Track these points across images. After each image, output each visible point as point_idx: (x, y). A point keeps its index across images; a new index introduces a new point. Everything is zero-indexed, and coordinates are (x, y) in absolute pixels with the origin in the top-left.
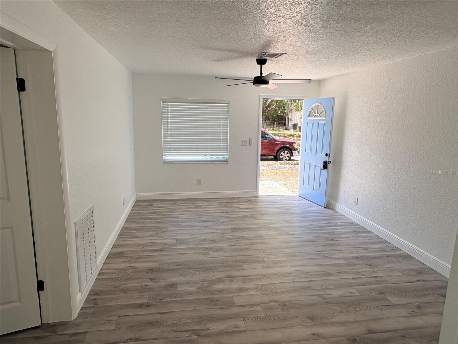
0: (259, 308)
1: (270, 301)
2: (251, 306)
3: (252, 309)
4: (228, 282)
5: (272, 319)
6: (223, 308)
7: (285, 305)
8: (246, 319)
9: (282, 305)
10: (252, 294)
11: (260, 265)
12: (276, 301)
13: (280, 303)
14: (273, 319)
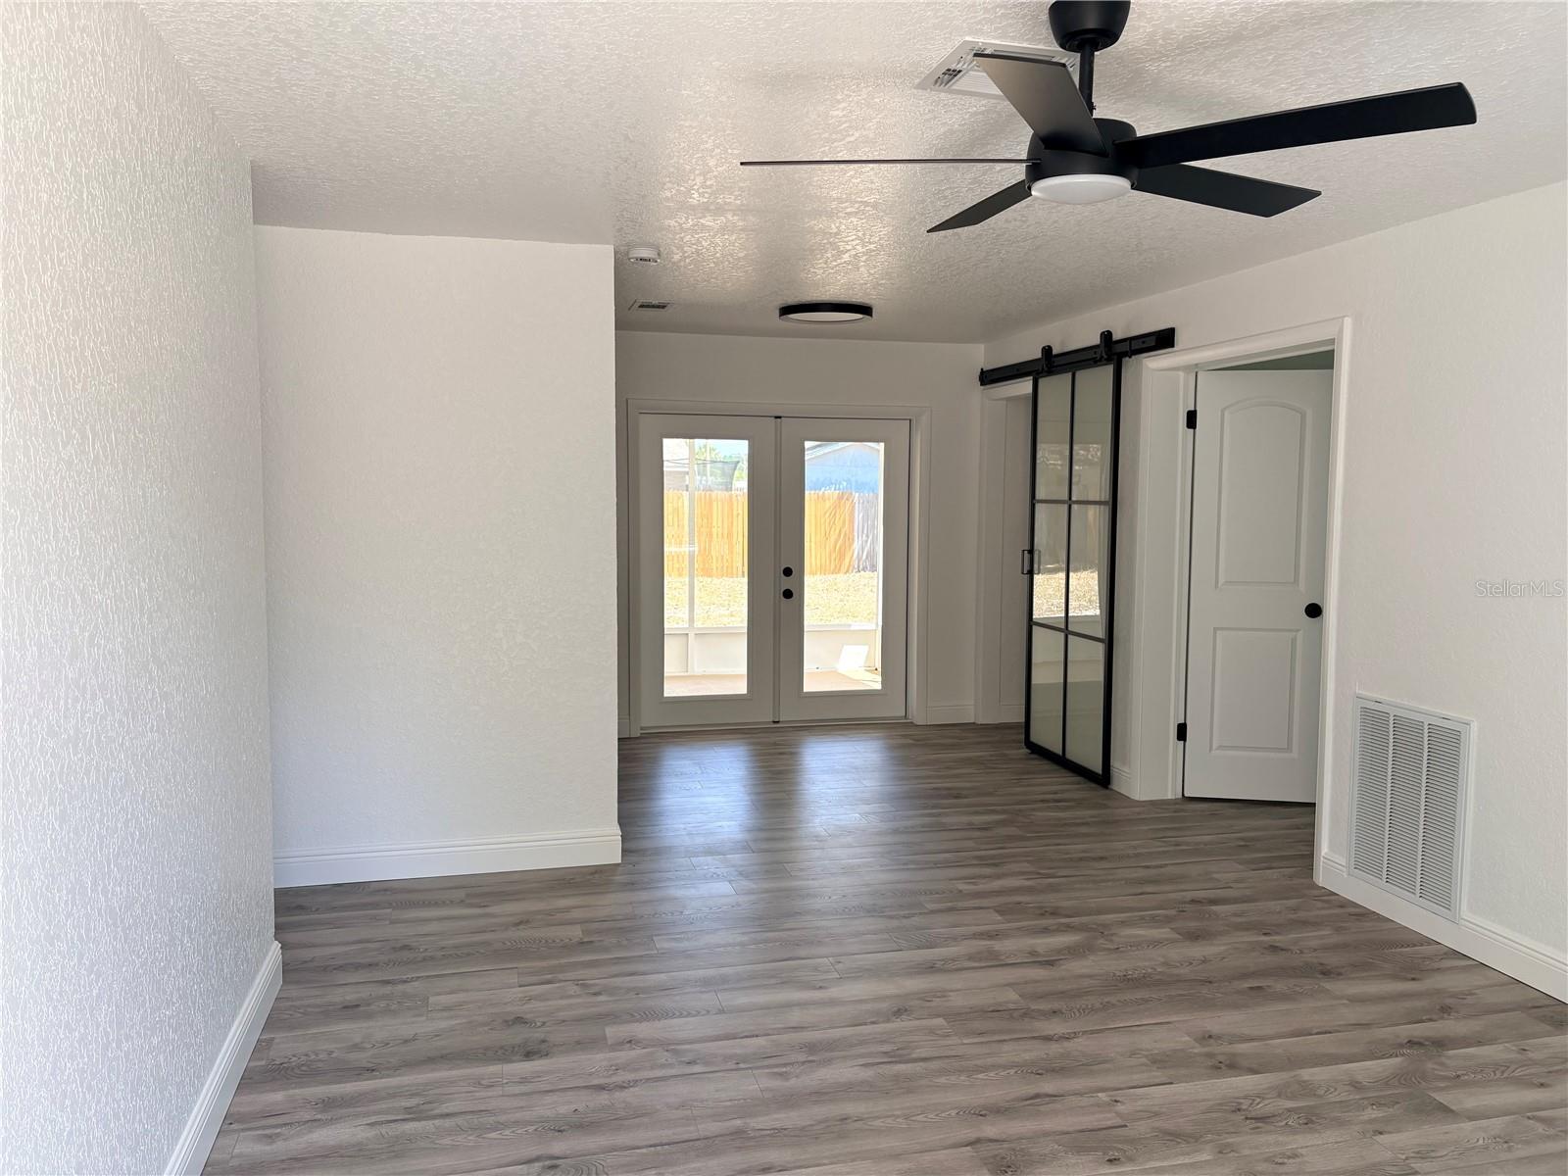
2: (952, 909)
3: (950, 904)
4: (1040, 949)
8: (955, 891)
10: (959, 928)
11: (957, 1001)
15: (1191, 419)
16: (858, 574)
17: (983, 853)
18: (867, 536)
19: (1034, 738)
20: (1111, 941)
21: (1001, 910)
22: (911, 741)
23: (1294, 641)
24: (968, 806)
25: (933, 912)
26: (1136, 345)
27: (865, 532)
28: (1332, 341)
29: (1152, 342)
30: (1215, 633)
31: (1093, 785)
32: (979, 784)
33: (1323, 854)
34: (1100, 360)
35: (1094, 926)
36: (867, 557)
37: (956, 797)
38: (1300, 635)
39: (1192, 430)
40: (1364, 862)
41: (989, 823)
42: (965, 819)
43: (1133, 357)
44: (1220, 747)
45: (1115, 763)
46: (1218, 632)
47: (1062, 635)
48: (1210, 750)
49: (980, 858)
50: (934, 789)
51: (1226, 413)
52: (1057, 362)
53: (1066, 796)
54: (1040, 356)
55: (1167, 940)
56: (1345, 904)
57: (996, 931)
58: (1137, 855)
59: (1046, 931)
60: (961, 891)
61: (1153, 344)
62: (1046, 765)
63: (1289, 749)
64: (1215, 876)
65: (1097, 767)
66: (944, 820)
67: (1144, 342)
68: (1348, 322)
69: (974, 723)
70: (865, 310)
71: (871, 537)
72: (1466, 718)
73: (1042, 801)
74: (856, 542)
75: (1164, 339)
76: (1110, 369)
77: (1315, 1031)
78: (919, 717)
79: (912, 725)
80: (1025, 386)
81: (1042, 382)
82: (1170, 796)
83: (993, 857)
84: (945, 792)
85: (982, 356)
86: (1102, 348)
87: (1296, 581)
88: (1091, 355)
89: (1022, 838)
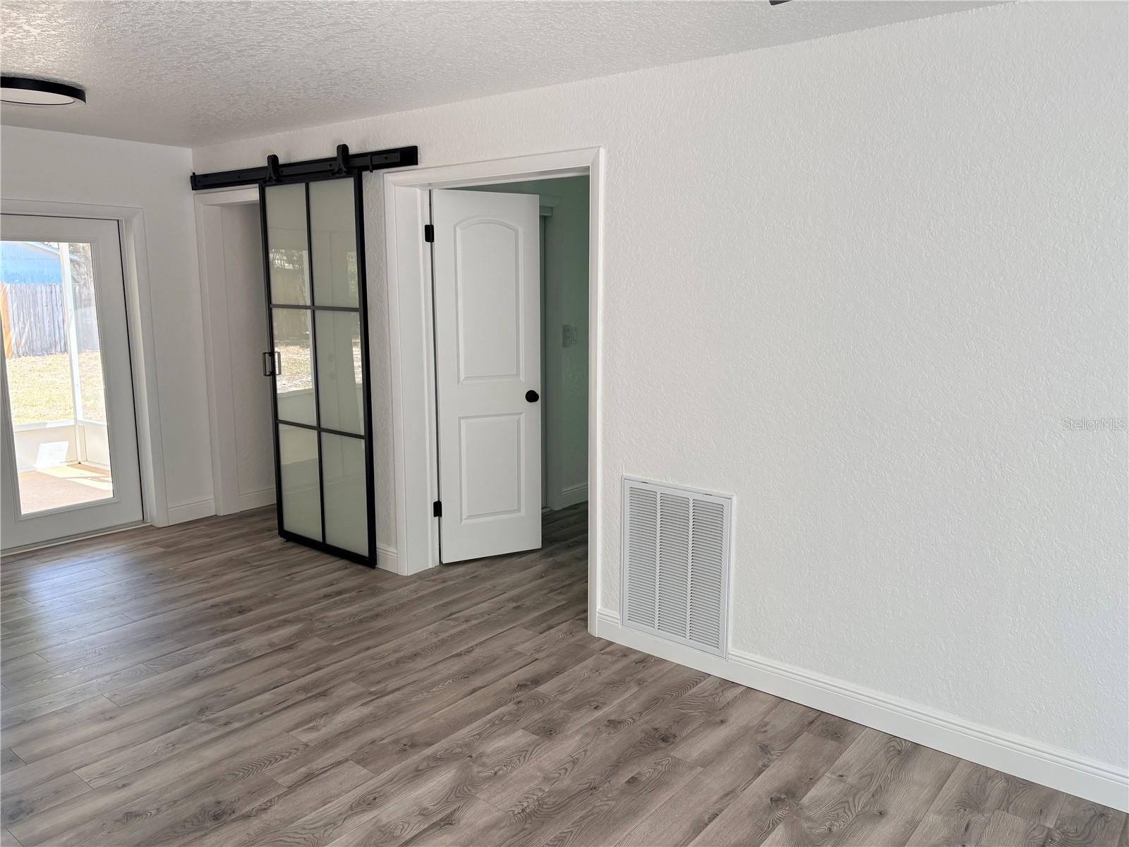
0: (286, 780)
1: (265, 809)
2: (309, 777)
3: (303, 770)
4: (427, 803)
5: (240, 771)
6: (373, 742)
7: (216, 817)
8: (301, 748)
9: (223, 813)
10: (330, 804)
12: (247, 817)
13: (233, 817)
14: (237, 773)
15: (429, 233)
16: (18, 359)
17: (302, 681)
18: (24, 323)
19: (289, 526)
20: (484, 765)
21: (362, 759)
22: (162, 550)
23: (518, 421)
24: (257, 620)
25: (292, 788)
26: (376, 161)
27: (22, 320)
28: (587, 168)
29: (397, 158)
30: (460, 421)
31: (360, 567)
32: (254, 590)
33: (598, 610)
34: (338, 173)
35: (458, 750)
36: (26, 343)
37: (241, 612)
38: (523, 416)
39: (429, 243)
40: (636, 613)
41: (290, 639)
42: (262, 639)
43: (374, 171)
44: (469, 517)
45: (380, 545)
46: (462, 421)
47: (315, 433)
48: (461, 520)
49: (304, 689)
50: (213, 606)
51: (457, 229)
52: (286, 171)
53: (341, 586)
54: (266, 164)
55: (529, 745)
56: (626, 652)
57: (370, 793)
58: (443, 642)
59: (418, 774)
60: (306, 745)
61: (399, 160)
62: (308, 553)
63: (519, 510)
64: (519, 648)
65: (364, 550)
66: (244, 646)
67: (386, 158)
68: (602, 152)
69: (216, 515)
70: (76, 92)
71: (28, 325)
72: (728, 493)
73: (326, 596)
74: (13, 330)
75: (407, 157)
76: (349, 183)
77: (706, 818)
78: (158, 516)
79: (152, 529)
80: (251, 194)
81: (270, 191)
82: (431, 566)
83: (315, 684)
84: (226, 609)
85: (190, 160)
86: (340, 161)
87: (518, 374)
88: (326, 167)
89: (331, 650)
